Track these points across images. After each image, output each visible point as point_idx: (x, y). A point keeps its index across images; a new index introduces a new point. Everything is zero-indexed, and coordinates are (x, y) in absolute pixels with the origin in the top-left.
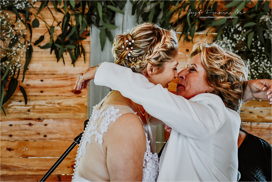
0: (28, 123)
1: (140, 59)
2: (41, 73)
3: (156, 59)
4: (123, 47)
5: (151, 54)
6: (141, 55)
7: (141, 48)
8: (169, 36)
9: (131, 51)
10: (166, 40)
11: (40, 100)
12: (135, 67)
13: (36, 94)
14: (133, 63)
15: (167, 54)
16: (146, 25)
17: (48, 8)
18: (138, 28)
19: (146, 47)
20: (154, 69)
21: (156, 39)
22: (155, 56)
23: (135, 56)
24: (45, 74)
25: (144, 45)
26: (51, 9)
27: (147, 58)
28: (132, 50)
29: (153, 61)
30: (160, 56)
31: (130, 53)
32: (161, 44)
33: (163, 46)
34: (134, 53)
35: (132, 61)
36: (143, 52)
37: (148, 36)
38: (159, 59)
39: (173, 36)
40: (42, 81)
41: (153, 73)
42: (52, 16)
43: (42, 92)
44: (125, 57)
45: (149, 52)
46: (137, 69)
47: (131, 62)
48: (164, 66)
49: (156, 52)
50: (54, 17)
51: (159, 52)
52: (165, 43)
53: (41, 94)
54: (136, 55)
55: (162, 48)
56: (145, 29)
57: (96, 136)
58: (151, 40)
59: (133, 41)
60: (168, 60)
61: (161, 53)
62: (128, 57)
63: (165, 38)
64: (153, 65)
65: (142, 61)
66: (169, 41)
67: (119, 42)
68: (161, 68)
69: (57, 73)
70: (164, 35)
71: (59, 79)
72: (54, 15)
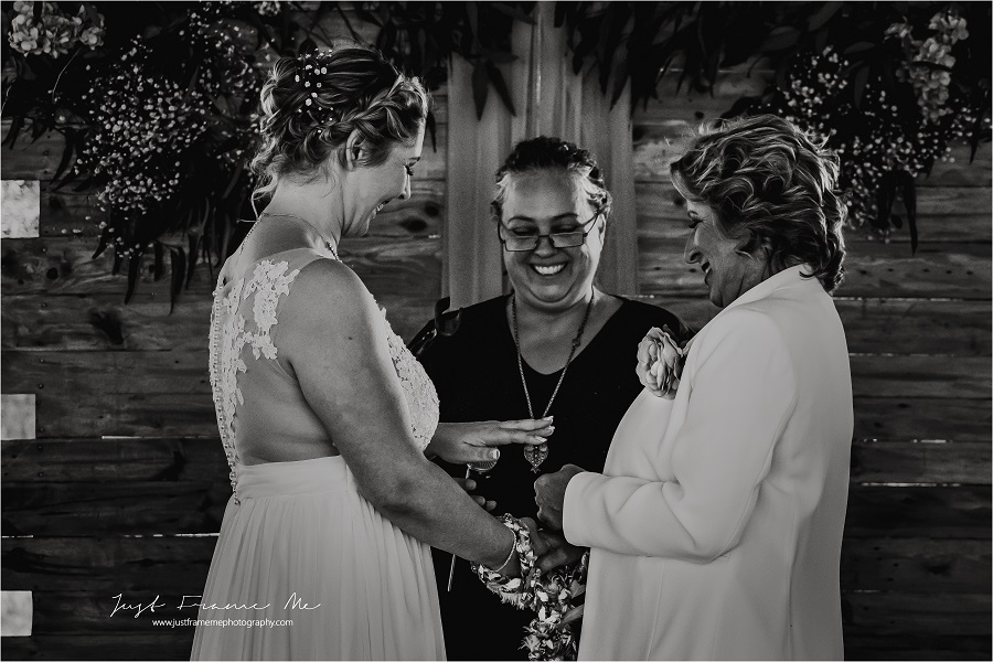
3: (376, 123)
4: (297, 79)
5: (363, 107)
7: (341, 90)
9: (314, 95)
12: (318, 133)
17: (340, 12)
20: (363, 148)
22: (372, 116)
25: (349, 85)
27: (351, 118)
28: (317, 90)
29: (368, 127)
30: (385, 119)
31: (311, 97)
32: (393, 91)
33: (398, 97)
34: (321, 100)
35: (315, 117)
36: (344, 101)
38: (382, 127)
44: (297, 106)
45: (359, 102)
49: (378, 107)
51: (384, 109)
55: (393, 100)
57: (253, 345)
61: (388, 110)
62: (305, 108)
65: (339, 120)
72: (355, 29)
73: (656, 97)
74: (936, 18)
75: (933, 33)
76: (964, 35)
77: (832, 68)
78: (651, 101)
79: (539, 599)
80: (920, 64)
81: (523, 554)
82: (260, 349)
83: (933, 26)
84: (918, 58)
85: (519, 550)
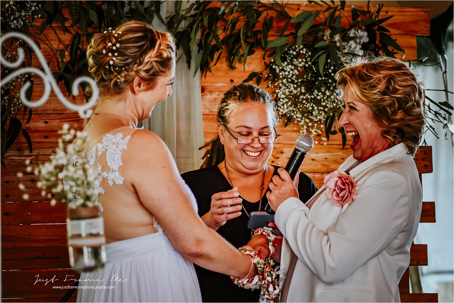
0: (30, 179)
1: (125, 70)
2: (45, 112)
3: (147, 71)
4: (104, 52)
5: (140, 64)
6: (128, 64)
7: (128, 55)
8: (165, 42)
9: (114, 59)
10: (162, 47)
11: (44, 148)
12: (118, 80)
13: (39, 140)
14: (115, 74)
15: (162, 66)
16: (135, 23)
17: (52, 27)
18: (124, 27)
19: (135, 54)
20: (142, 84)
21: (148, 45)
22: (146, 68)
23: (119, 65)
24: (49, 114)
25: (132, 52)
26: (55, 28)
27: (135, 69)
28: (115, 56)
29: (143, 74)
30: (152, 68)
31: (113, 60)
32: (155, 52)
33: (158, 54)
34: (118, 61)
35: (115, 71)
36: (130, 61)
37: (137, 40)
38: (151, 72)
39: (170, 42)
40: (46, 122)
41: (140, 89)
42: (56, 37)
43: (46, 137)
44: (105, 65)
45: (138, 61)
46: (121, 83)
47: (112, 73)
48: (156, 81)
49: (148, 62)
50: (59, 38)
51: (151, 63)
52: (160, 51)
53: (46, 140)
54: (121, 64)
55: (155, 57)
56: (134, 29)
58: (142, 46)
59: (118, 45)
60: (162, 74)
61: (154, 63)
62: (110, 66)
63: (160, 45)
64: (142, 79)
65: (128, 72)
66: (165, 48)
67: (98, 45)
68: (152, 83)
69: (66, 112)
70: (159, 40)
71: (69, 120)
72: (59, 36)
73: (210, 72)
74: (353, 31)
75: (352, 38)
76: (366, 40)
77: (303, 56)
78: (208, 73)
79: (268, 281)
80: (347, 54)
81: (257, 263)
82: (113, 180)
83: (352, 35)
84: (346, 51)
85: (255, 262)
